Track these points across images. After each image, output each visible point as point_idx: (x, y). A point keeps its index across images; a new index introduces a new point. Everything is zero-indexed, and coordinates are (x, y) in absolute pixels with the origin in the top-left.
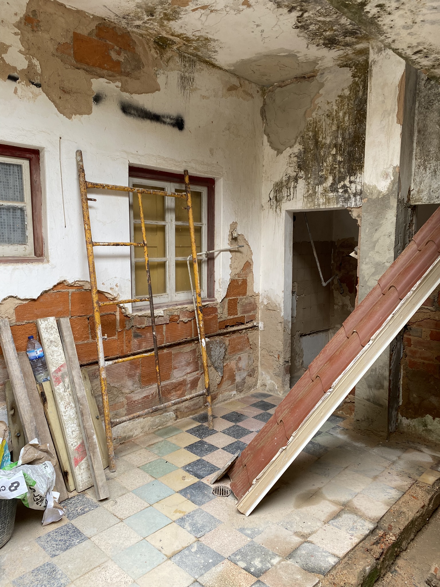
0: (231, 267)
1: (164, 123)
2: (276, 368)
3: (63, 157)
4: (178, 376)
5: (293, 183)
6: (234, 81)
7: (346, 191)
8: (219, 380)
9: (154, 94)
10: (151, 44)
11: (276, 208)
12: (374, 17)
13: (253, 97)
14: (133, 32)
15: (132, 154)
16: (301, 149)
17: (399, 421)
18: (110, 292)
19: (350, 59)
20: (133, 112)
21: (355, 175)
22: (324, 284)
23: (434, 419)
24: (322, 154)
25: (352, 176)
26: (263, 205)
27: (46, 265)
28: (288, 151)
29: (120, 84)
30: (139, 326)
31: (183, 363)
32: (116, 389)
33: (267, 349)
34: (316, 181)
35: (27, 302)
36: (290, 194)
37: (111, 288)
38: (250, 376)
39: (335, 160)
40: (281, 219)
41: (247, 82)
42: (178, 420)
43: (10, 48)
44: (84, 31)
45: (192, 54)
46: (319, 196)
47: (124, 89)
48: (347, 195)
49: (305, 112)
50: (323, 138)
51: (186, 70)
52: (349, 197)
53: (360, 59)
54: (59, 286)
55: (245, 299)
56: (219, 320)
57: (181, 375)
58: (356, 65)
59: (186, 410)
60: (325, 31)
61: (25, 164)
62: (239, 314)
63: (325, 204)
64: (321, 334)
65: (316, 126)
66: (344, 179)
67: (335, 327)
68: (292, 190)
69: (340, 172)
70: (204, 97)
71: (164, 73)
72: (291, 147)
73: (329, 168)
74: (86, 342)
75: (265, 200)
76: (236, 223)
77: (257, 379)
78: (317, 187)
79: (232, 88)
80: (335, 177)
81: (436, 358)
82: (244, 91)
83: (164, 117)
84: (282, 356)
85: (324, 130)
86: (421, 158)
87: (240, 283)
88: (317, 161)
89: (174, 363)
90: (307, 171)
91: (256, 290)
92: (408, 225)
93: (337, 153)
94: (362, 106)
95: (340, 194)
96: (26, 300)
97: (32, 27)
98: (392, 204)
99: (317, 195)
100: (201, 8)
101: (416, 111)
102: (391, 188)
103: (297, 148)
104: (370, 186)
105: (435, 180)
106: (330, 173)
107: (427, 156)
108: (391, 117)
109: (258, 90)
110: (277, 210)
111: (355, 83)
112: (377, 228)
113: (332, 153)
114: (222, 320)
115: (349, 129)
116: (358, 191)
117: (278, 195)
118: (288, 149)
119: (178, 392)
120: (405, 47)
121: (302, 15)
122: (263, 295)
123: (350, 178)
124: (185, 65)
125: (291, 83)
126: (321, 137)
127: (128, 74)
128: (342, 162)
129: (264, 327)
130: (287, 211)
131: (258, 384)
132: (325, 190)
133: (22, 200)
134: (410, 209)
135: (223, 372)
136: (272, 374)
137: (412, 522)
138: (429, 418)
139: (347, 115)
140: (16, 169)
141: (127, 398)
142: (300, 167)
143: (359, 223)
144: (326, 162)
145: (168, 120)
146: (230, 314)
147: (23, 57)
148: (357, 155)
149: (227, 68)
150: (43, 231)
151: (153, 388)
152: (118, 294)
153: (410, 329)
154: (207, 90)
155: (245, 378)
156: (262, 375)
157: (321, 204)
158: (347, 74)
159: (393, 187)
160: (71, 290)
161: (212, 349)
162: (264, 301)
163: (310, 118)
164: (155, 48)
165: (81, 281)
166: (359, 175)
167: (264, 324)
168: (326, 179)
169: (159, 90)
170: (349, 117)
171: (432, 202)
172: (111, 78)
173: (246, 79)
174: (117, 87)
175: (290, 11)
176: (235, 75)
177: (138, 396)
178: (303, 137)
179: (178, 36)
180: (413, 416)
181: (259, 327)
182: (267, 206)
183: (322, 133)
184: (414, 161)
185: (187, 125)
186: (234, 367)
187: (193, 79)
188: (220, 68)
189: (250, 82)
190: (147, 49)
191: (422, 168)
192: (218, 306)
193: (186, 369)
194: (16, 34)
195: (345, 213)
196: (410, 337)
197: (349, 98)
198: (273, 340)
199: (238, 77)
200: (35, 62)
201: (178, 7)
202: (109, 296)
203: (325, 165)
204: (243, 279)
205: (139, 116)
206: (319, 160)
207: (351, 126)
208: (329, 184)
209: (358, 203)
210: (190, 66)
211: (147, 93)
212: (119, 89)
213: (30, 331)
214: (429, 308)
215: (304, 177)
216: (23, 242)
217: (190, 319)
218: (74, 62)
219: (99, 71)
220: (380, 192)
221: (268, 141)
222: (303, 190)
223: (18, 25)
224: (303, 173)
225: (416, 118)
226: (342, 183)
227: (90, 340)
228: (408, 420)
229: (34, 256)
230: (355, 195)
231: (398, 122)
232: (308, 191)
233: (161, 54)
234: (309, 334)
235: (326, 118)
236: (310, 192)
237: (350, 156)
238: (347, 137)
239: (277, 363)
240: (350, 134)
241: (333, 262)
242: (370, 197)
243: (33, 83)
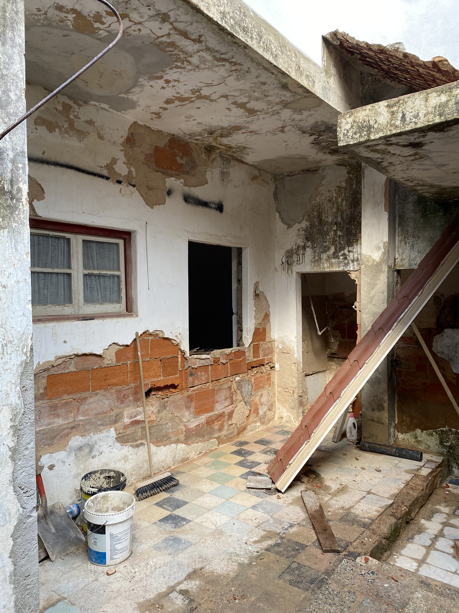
0: (255, 318)
1: (211, 207)
2: (291, 402)
3: (148, 237)
4: (219, 409)
5: (301, 251)
6: (256, 173)
7: (345, 258)
8: (248, 413)
9: (204, 186)
10: (203, 149)
11: (288, 270)
12: (386, 167)
13: (268, 184)
14: (191, 142)
15: (190, 232)
16: (308, 225)
17: (396, 436)
18: (175, 339)
19: (345, 161)
20: (191, 201)
21: (352, 246)
22: (320, 333)
23: (422, 432)
24: (325, 229)
25: (350, 246)
26: (277, 267)
27: (136, 319)
28: (297, 226)
29: (182, 181)
30: (193, 367)
31: (223, 398)
32: (178, 418)
33: (283, 386)
34: (321, 250)
35: (123, 347)
36: (300, 259)
37: (176, 336)
38: (269, 410)
39: (336, 234)
40: (293, 279)
41: (264, 172)
42: (220, 446)
43: (118, 161)
44: (161, 145)
45: (229, 155)
46: (324, 261)
47: (185, 184)
48: (346, 261)
49: (311, 197)
50: (325, 217)
51: (224, 166)
52: (348, 263)
53: (353, 161)
54: (143, 335)
55: (265, 344)
56: (247, 362)
57: (222, 408)
58: (350, 166)
59: (225, 438)
60: (332, 146)
61: (121, 242)
62: (261, 357)
63: (329, 268)
64: (320, 374)
65: (320, 208)
66: (344, 249)
67: (331, 368)
68: (301, 256)
69: (340, 243)
70: (236, 186)
71: (210, 170)
72: (299, 223)
73: (331, 240)
74: (159, 379)
75: (278, 263)
76: (258, 282)
77: (275, 412)
78: (322, 254)
79: (254, 178)
80: (337, 247)
81: (421, 385)
82: (262, 179)
83: (210, 203)
84: (296, 391)
85: (326, 211)
86: (402, 236)
87: (261, 331)
88: (321, 235)
89: (217, 398)
90: (313, 242)
91: (273, 337)
92: (395, 284)
93: (337, 229)
94: (355, 196)
95: (341, 260)
96: (123, 345)
97: (131, 145)
98: (384, 269)
99: (322, 260)
100: (249, 132)
101: (397, 202)
102: (382, 257)
103: (305, 224)
104: (367, 256)
105: (413, 252)
106: (332, 244)
107: (406, 234)
108: (380, 206)
109: (272, 177)
110: (289, 272)
111: (350, 178)
112: (373, 286)
113: (333, 229)
114: (249, 362)
115: (346, 212)
116: (356, 259)
117: (289, 260)
118: (297, 224)
119: (219, 422)
120: (400, 178)
121: (319, 137)
122: (279, 340)
123: (348, 248)
124: (223, 163)
125: (298, 174)
126: (324, 216)
127: (187, 173)
128: (341, 236)
129: (280, 368)
130: (297, 272)
131: (276, 418)
132: (329, 257)
133: (119, 270)
134: (396, 272)
135: (251, 406)
136: (288, 407)
137: (417, 499)
138: (418, 431)
139: (345, 201)
140: (115, 246)
141: (185, 426)
142: (307, 239)
143: (357, 282)
144: (329, 235)
145: (213, 206)
146: (254, 357)
147: (125, 166)
148: (354, 232)
149: (251, 163)
150: (132, 293)
151: (203, 418)
152: (181, 341)
153: (401, 363)
154: (238, 181)
155: (266, 412)
156: (279, 408)
157: (326, 267)
158: (343, 171)
159: (384, 257)
160: (150, 338)
161: (243, 386)
162: (279, 346)
163: (315, 202)
164: (205, 153)
165: (158, 331)
166: (356, 246)
167: (280, 365)
168: (329, 248)
169: (207, 183)
170: (346, 202)
171: (412, 268)
172: (177, 176)
173: (263, 170)
174: (181, 183)
175: (311, 135)
176: (256, 167)
177: (192, 425)
178: (309, 216)
179: (224, 145)
180: (407, 431)
181: (276, 367)
182: (280, 268)
183: (325, 213)
184: (397, 237)
185: (225, 208)
186: (258, 402)
187: (229, 173)
188: (246, 164)
189: (266, 172)
190: (200, 154)
191: (403, 242)
192: (246, 351)
193: (225, 403)
194: (122, 151)
195: (345, 275)
196: (400, 369)
197: (345, 188)
198: (288, 379)
199: (259, 169)
200: (133, 169)
201: (233, 131)
202: (174, 342)
203: (328, 237)
204: (263, 328)
205: (195, 204)
206: (323, 234)
207: (348, 210)
208: (332, 253)
209: (356, 268)
210: (227, 164)
211: (200, 186)
212: (182, 184)
213: (124, 370)
214: (414, 346)
215: (311, 247)
216: (119, 301)
217: (227, 361)
218: (155, 167)
219: (169, 172)
220: (374, 261)
221: (280, 218)
222: (310, 257)
223: (122, 145)
224: (310, 243)
225: (397, 207)
226: (342, 252)
227: (162, 377)
228: (403, 435)
229: (125, 312)
230: (353, 261)
231: (386, 210)
232: (315, 258)
233: (209, 156)
234: (311, 375)
235: (327, 202)
236: (317, 258)
237: (348, 231)
238: (345, 217)
239: (292, 397)
240: (347, 215)
241: (327, 313)
242: (367, 263)
243: (131, 185)
